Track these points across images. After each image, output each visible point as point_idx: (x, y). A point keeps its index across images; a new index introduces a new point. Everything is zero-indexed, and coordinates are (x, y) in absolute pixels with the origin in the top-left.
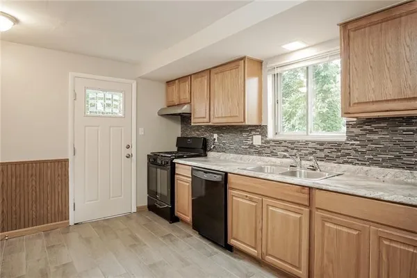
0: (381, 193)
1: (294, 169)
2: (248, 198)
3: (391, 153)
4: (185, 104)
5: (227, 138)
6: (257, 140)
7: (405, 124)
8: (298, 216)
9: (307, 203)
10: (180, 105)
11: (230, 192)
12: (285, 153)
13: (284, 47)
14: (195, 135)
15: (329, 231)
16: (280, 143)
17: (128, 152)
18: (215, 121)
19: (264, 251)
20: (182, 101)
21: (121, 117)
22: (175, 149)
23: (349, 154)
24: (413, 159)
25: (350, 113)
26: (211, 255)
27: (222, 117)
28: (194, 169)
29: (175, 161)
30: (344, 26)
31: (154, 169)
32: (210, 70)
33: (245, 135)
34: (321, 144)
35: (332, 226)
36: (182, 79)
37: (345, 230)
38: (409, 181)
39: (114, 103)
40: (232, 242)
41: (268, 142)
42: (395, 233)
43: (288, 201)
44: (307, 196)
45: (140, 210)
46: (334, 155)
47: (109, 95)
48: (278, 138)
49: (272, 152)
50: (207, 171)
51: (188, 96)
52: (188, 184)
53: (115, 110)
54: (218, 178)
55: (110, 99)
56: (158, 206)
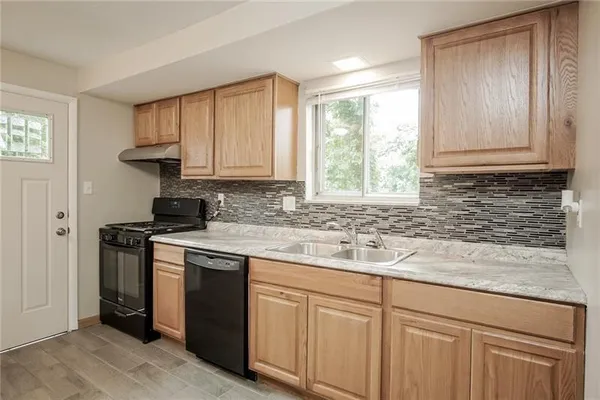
0: (488, 282)
1: (348, 246)
2: (283, 296)
3: (479, 222)
4: (171, 143)
5: (239, 201)
6: (289, 203)
7: (495, 183)
8: (365, 320)
9: (378, 300)
10: (160, 145)
11: (254, 288)
12: (333, 223)
13: (335, 63)
14: (187, 196)
15: (412, 340)
16: (325, 208)
17: (61, 224)
18: (223, 173)
19: (310, 377)
20: (165, 139)
21: (46, 162)
22: (151, 218)
23: (423, 224)
24: (505, 230)
25: (432, 167)
26: (221, 392)
27: (235, 167)
28: (189, 253)
29: (153, 238)
30: (428, 39)
31: (112, 254)
32: (214, 91)
33: (269, 195)
34: (385, 209)
35: (417, 332)
36: (164, 102)
37: (435, 336)
38: (501, 259)
39: (30, 134)
40: (256, 366)
41: (306, 207)
42: (507, 338)
43: (349, 298)
44: (378, 289)
45: (84, 325)
46: (402, 225)
47: (18, 120)
48: (319, 200)
49: (312, 222)
50: (213, 255)
51: (174, 130)
52: (177, 277)
53: (32, 149)
54: (232, 266)
55: (20, 128)
56: (120, 314)
